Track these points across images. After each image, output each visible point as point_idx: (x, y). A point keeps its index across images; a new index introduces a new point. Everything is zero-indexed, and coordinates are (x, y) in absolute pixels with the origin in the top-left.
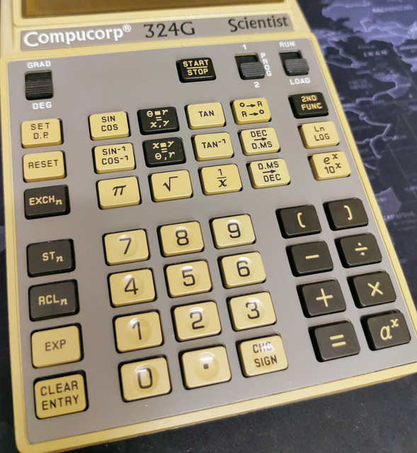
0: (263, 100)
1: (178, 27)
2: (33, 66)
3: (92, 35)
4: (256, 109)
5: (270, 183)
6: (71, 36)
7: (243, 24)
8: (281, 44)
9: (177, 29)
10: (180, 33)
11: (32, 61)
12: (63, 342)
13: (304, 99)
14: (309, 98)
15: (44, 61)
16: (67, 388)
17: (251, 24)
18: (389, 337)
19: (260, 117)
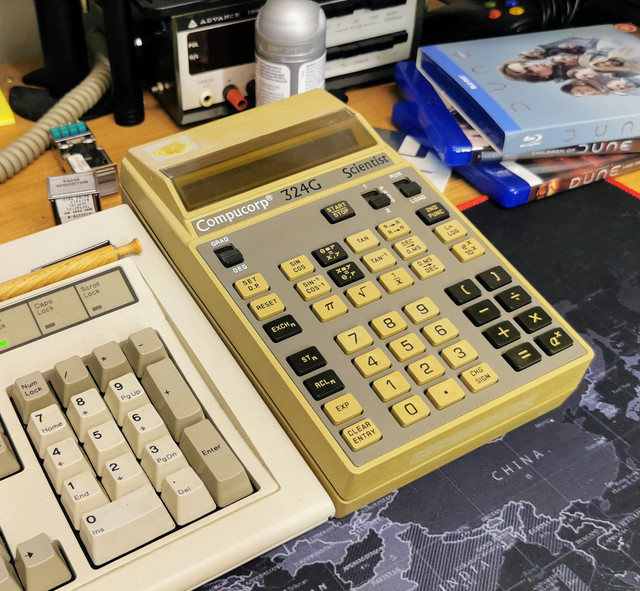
0: (399, 219)
1: (307, 186)
2: (216, 244)
3: (246, 210)
4: (397, 227)
5: (432, 273)
6: (230, 216)
7: (354, 170)
8: (391, 176)
9: (306, 188)
10: (310, 190)
11: (214, 240)
12: (347, 404)
13: (428, 210)
14: (431, 209)
15: (222, 238)
16: (364, 427)
17: (361, 168)
18: (558, 343)
19: (402, 232)
